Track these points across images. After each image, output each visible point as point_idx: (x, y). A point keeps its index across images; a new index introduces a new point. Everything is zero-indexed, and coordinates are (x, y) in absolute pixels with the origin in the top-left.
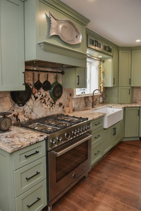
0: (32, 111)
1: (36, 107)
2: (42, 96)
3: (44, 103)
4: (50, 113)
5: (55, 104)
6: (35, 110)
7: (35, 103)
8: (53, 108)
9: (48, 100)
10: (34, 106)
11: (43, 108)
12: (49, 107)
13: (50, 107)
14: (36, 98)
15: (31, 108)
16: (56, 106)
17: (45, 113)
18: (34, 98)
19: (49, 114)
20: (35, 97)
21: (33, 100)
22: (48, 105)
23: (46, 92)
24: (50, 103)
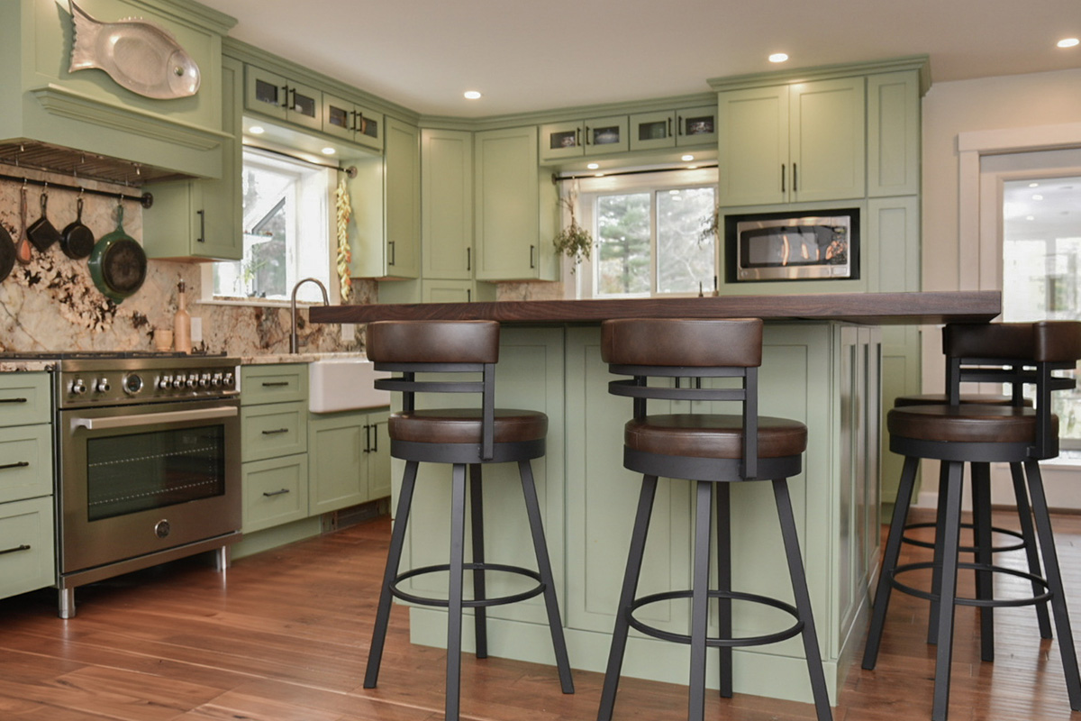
0: (19, 324)
1: (33, 311)
2: (59, 275)
3: (65, 302)
5: (113, 315)
6: (30, 321)
7: (27, 299)
8: (107, 327)
9: (84, 294)
10: (25, 307)
11: (64, 322)
12: (86, 320)
13: (92, 322)
14: (35, 280)
15: (12, 310)
16: (116, 320)
17: (68, 341)
18: (23, 277)
19: (86, 345)
20: (28, 274)
21: (20, 285)
22: (84, 315)
23: (74, 263)
24: (91, 308)
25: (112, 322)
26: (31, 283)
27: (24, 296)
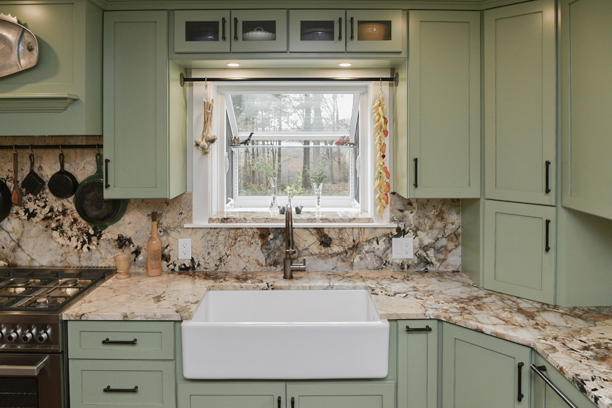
0: (19, 246)
1: (31, 237)
2: (51, 210)
3: (56, 230)
5: (99, 238)
6: (29, 245)
7: (26, 229)
8: (93, 247)
9: (72, 224)
10: (25, 235)
11: (56, 244)
12: (74, 242)
13: (79, 245)
14: (32, 215)
15: (14, 237)
16: (101, 242)
17: (59, 258)
18: (23, 214)
19: (74, 261)
20: (27, 211)
21: (21, 219)
22: (72, 239)
23: (65, 202)
24: (79, 233)
25: (98, 244)
26: (29, 218)
27: (24, 227)
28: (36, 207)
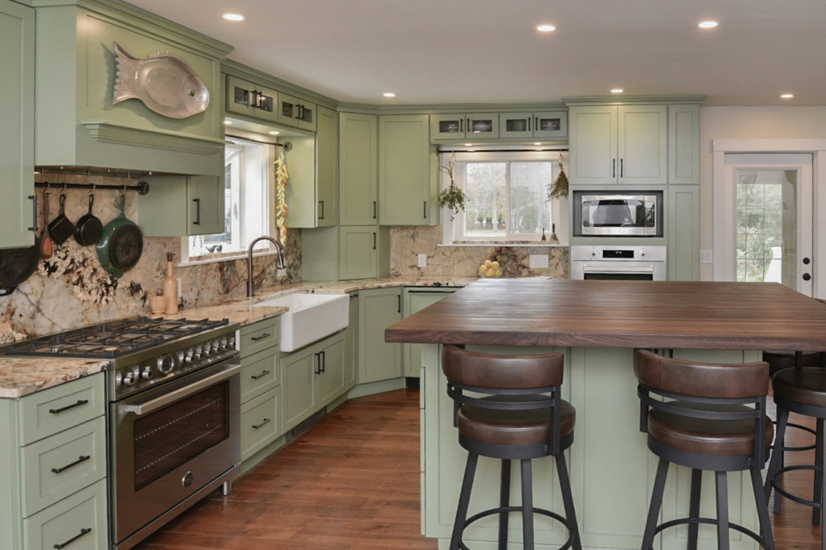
0: (39, 310)
1: (51, 297)
2: (72, 261)
3: (77, 285)
4: (97, 315)
5: (115, 288)
6: (49, 307)
7: (47, 286)
8: (110, 299)
9: (92, 274)
10: (45, 295)
11: (76, 301)
12: (95, 296)
13: (99, 297)
14: (53, 269)
15: (33, 299)
16: (117, 292)
17: (80, 317)
18: (43, 269)
19: (95, 318)
20: (47, 265)
21: (41, 276)
22: (92, 292)
23: (85, 250)
24: (98, 285)
25: (114, 294)
26: (49, 273)
27: (44, 285)
28: (57, 259)
